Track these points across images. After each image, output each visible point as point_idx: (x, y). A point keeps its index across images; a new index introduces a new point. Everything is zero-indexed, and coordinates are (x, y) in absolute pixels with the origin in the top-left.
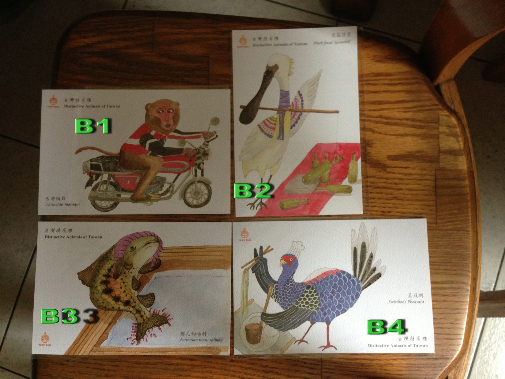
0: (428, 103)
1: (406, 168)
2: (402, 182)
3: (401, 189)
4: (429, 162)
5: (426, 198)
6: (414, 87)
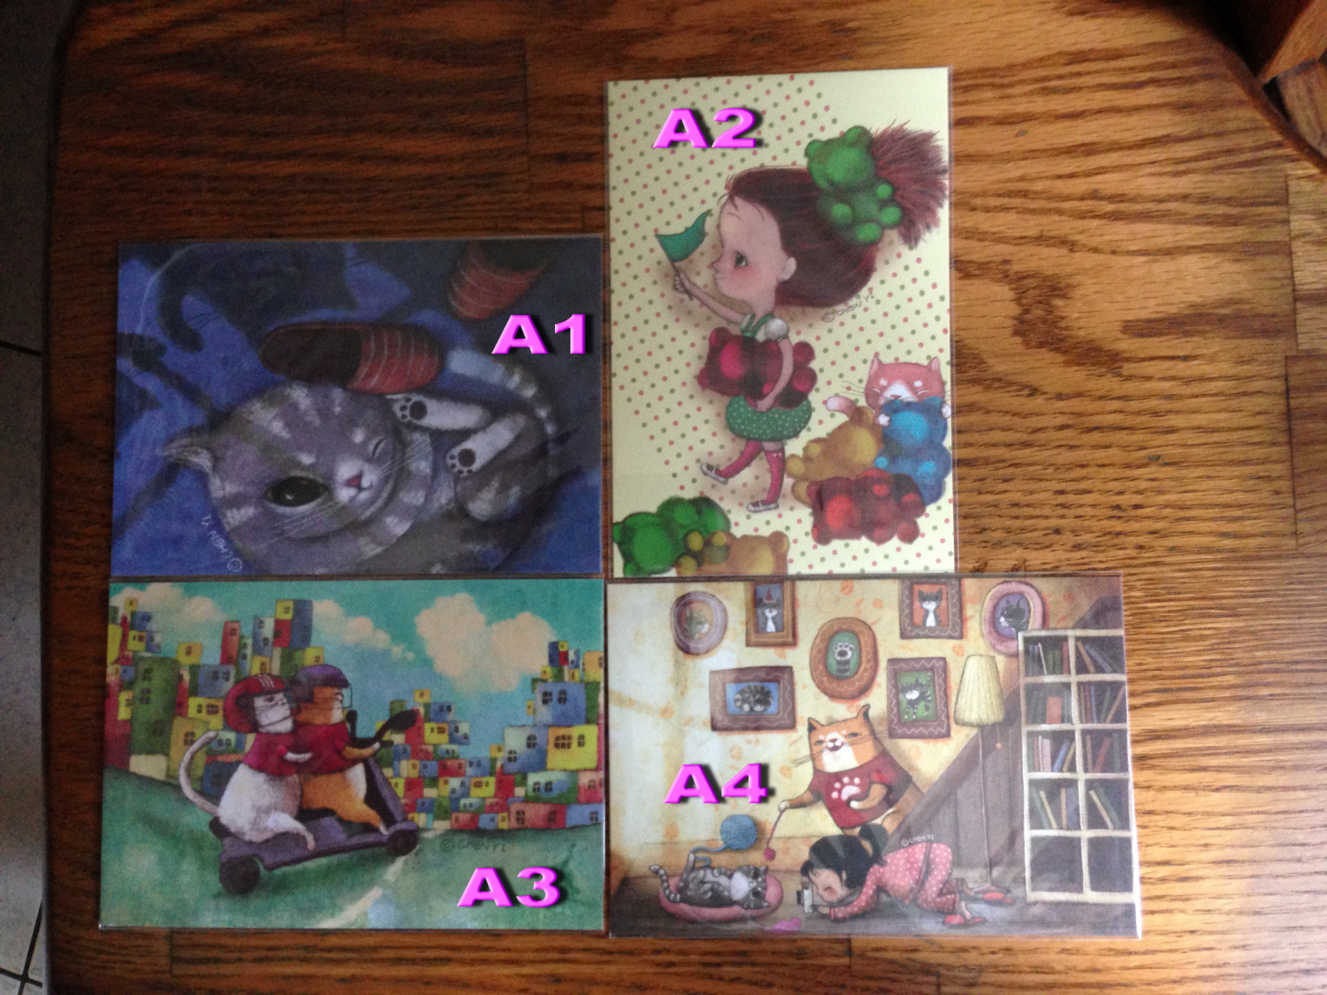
0: (1247, 141)
1: (1186, 358)
2: (1177, 405)
3: (1171, 430)
4: (1264, 333)
5: (1259, 452)
6: (1201, 91)
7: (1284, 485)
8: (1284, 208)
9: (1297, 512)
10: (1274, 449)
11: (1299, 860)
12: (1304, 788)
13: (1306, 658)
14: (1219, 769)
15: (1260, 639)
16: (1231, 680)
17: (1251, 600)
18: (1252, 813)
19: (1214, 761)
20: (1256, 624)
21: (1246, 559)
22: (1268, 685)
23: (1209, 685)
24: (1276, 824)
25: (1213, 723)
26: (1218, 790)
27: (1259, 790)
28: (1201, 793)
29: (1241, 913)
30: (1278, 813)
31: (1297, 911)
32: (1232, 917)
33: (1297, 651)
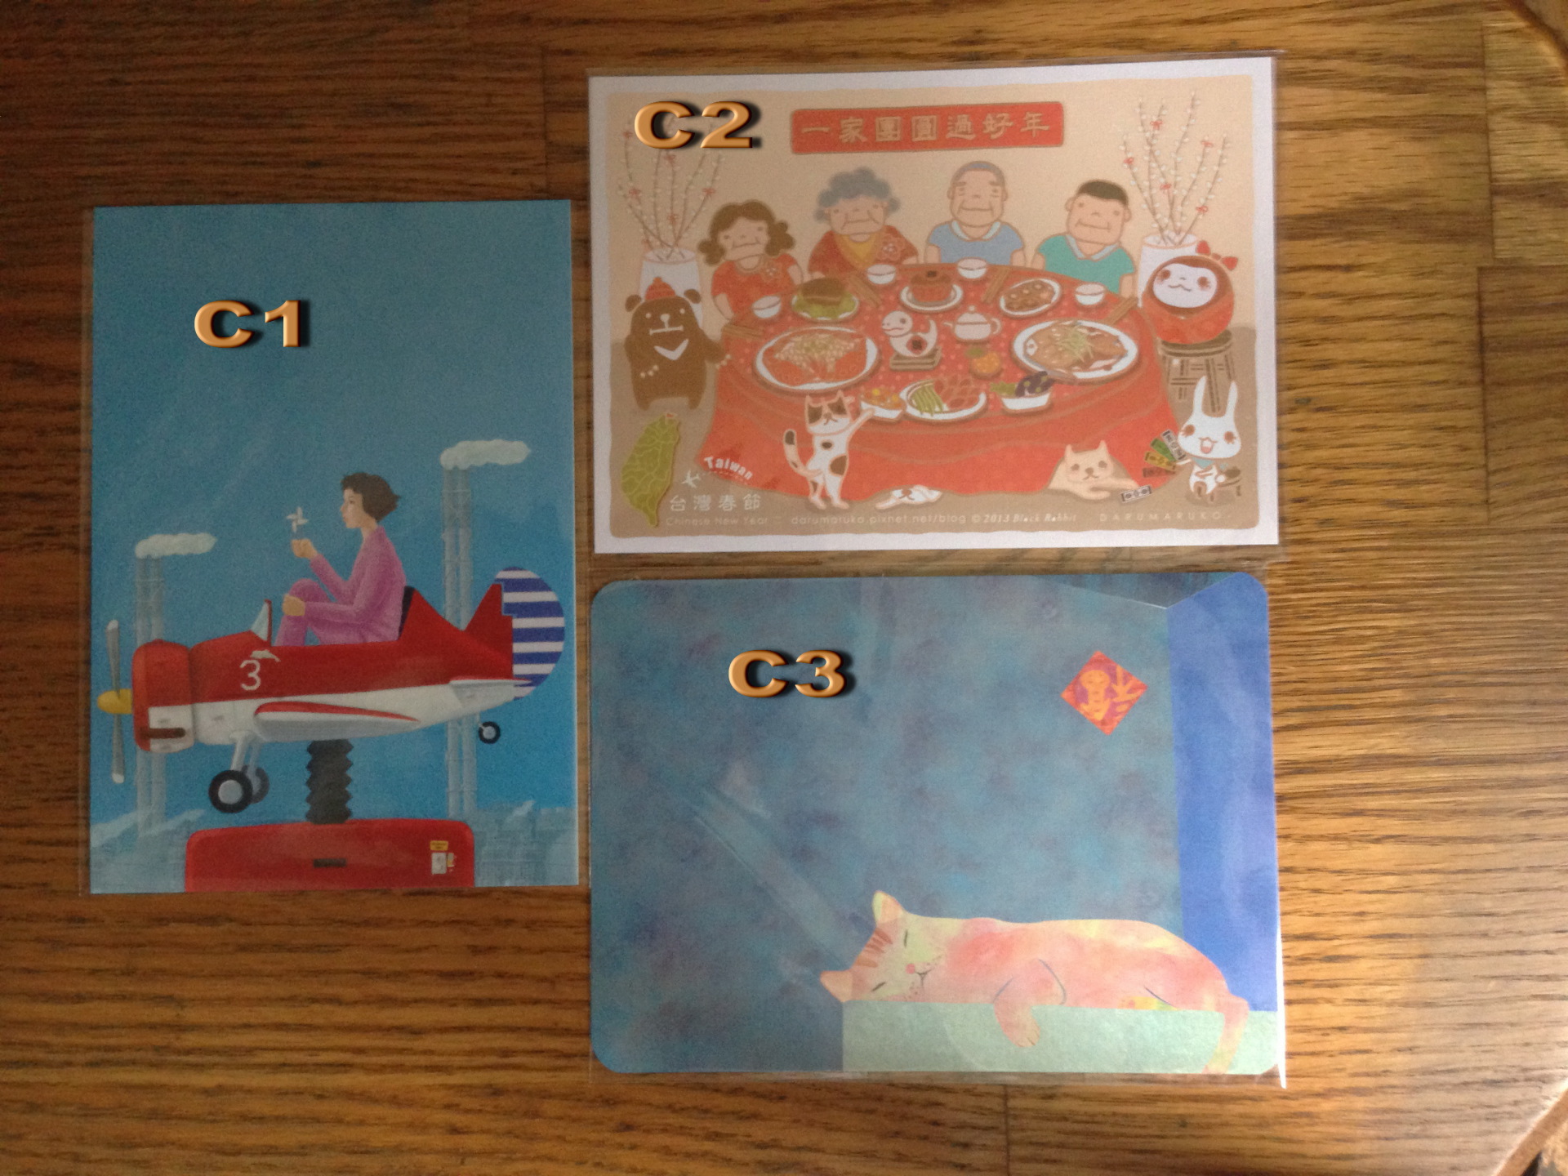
7: (1473, 438)
8: (1478, 71)
9: (1489, 474)
10: (1461, 390)
11: (1485, 935)
12: (1493, 840)
13: (1496, 667)
14: (1381, 813)
15: (1437, 643)
16: (1397, 695)
17: (1426, 591)
18: (1423, 872)
19: (1372, 803)
20: (1433, 623)
21: (1420, 536)
22: (1447, 702)
23: (1369, 701)
24: (1455, 887)
25: (1372, 752)
26: (1378, 841)
27: (1433, 841)
28: (1357, 844)
29: (1407, 1005)
30: (1459, 872)
31: (1482, 1003)
32: (1395, 1009)
33: (1486, 658)
